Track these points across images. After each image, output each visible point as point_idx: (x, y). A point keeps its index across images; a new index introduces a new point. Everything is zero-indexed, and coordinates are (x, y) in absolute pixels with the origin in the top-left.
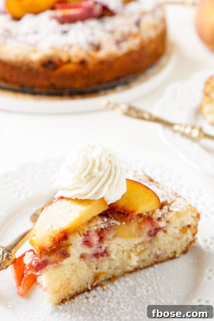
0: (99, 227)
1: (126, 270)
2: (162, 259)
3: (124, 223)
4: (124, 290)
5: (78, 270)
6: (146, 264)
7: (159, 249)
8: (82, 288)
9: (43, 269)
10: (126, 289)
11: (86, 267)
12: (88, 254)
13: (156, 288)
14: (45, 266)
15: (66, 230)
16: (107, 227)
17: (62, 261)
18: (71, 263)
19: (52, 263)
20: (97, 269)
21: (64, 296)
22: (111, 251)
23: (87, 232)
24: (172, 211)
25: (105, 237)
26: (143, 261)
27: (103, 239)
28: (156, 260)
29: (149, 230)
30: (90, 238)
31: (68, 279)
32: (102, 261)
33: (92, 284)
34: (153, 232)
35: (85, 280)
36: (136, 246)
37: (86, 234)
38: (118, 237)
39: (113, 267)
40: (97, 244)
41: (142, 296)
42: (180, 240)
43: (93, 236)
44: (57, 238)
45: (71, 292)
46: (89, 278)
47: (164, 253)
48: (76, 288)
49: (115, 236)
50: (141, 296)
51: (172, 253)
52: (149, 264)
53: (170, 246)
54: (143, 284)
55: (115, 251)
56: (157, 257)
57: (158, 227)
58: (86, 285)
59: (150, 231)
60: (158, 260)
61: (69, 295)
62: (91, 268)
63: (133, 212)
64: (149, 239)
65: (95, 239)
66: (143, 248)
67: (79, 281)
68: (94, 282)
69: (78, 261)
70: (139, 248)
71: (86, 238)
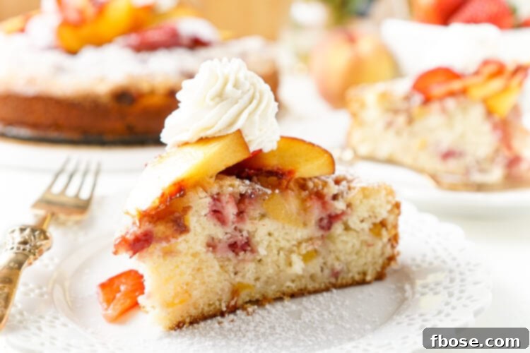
0: (236, 190)
1: (284, 289)
2: (344, 282)
3: (277, 191)
4: (283, 315)
5: (204, 270)
6: (317, 286)
7: (338, 259)
8: (212, 308)
9: (145, 250)
10: (285, 314)
11: (217, 268)
12: (220, 241)
13: (335, 313)
14: (149, 246)
15: (183, 181)
16: (249, 192)
17: (177, 238)
18: (191, 251)
19: (160, 240)
20: (236, 273)
21: (182, 316)
22: (258, 243)
23: (218, 194)
24: (354, 188)
25: (247, 211)
26: (312, 277)
27: (245, 214)
28: (333, 280)
29: (319, 217)
30: (223, 207)
31: (187, 284)
32: (244, 260)
33: (229, 303)
34: (325, 221)
35: (217, 294)
36: (299, 244)
37: (216, 196)
38: (269, 218)
39: (263, 278)
40: (235, 220)
41: (312, 320)
42: (371, 249)
43: (227, 202)
44: (167, 192)
45: (194, 312)
46: (222, 290)
47: (345, 268)
48: (202, 306)
49: (263, 216)
50: (310, 321)
51: (359, 273)
52: (323, 286)
53: (355, 257)
54: (313, 309)
55: (266, 243)
56: (336, 274)
57: (333, 214)
58: (217, 303)
59: (321, 220)
60: (338, 282)
61: (191, 316)
62: (226, 272)
63: (291, 173)
64: (319, 233)
65: (230, 210)
66: (310, 248)
67: (206, 292)
68: (233, 299)
69: (204, 250)
70: (305, 248)
71: (215, 205)
